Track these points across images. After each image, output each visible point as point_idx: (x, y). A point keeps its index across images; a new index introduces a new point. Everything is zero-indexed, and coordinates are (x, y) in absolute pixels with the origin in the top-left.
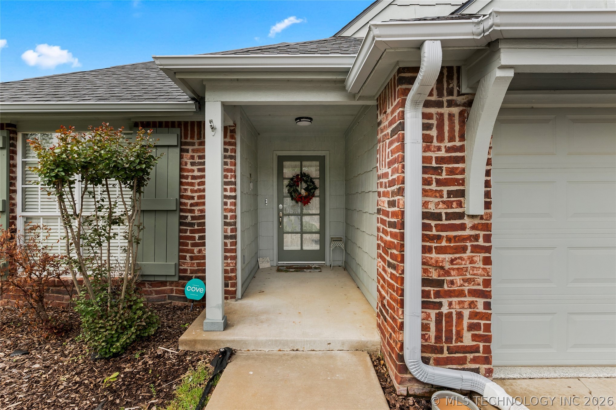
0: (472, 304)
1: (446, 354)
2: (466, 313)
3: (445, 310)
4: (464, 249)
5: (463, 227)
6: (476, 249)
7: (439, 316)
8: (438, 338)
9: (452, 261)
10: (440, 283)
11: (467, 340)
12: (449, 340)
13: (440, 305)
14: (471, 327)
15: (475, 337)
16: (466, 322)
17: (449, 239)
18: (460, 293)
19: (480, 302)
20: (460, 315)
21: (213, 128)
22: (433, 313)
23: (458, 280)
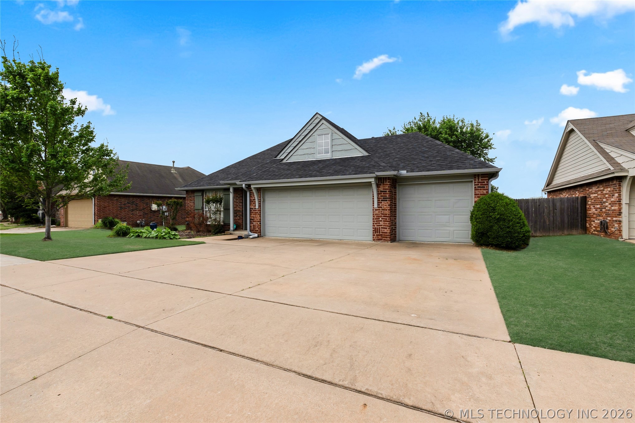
0: (258, 223)
1: (254, 231)
2: (257, 225)
3: (254, 224)
4: (256, 214)
5: (256, 211)
6: (258, 214)
7: (253, 225)
8: (253, 228)
9: (255, 216)
10: (253, 220)
11: (257, 229)
12: (255, 229)
13: (253, 223)
14: (258, 227)
15: (258, 229)
16: (257, 226)
17: (255, 212)
18: (256, 221)
19: (259, 223)
20: (256, 225)
21: (231, 192)
22: (252, 224)
23: (256, 219)
